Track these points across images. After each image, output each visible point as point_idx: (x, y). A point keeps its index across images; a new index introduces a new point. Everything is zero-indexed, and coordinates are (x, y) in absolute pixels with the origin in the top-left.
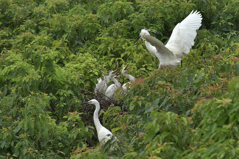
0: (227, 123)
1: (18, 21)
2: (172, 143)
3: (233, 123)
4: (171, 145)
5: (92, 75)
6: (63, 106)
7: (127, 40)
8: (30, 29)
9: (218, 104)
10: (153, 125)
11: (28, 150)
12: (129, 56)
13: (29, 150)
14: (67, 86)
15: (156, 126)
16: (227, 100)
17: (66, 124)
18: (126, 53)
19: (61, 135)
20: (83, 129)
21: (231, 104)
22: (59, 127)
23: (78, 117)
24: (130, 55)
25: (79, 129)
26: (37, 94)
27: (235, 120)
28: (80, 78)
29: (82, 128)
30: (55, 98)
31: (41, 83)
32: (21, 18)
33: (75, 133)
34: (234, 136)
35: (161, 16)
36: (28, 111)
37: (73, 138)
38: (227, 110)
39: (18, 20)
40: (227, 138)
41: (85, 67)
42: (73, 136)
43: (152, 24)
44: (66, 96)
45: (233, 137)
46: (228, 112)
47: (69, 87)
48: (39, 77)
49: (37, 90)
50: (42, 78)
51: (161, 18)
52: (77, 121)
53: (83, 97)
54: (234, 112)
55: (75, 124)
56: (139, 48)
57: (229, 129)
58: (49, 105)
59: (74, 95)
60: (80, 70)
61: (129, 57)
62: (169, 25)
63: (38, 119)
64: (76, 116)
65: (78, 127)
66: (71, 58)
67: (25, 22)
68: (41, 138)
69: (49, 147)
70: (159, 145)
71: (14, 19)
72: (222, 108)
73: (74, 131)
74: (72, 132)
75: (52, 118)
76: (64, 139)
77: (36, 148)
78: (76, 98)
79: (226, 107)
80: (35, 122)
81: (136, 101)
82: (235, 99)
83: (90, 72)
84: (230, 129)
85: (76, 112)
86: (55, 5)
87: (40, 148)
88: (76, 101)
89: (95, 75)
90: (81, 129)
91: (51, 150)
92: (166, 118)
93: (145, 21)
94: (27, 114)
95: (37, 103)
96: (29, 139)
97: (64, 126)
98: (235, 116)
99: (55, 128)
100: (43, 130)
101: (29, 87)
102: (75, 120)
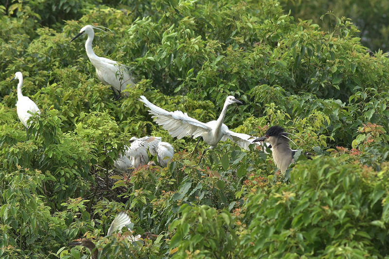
0: (288, 227)
2: (206, 251)
3: (296, 228)
4: (206, 254)
6: (64, 189)
9: (276, 200)
10: (180, 224)
11: (7, 249)
13: (9, 249)
14: (71, 163)
16: (289, 194)
17: (64, 214)
19: (55, 230)
20: (88, 223)
21: (294, 200)
22: (53, 218)
23: (82, 206)
25: (82, 224)
26: (26, 170)
27: (301, 224)
28: (91, 151)
30: (54, 178)
32: (7, 59)
33: (76, 228)
34: (297, 247)
36: (12, 193)
37: (72, 235)
39: (3, 62)
40: (286, 250)
42: (73, 233)
44: (69, 177)
45: (295, 248)
46: (291, 212)
47: (74, 164)
52: (79, 212)
54: (301, 212)
55: (77, 215)
57: (289, 236)
64: (79, 204)
65: (81, 220)
68: (28, 232)
69: (38, 247)
70: (188, 253)
72: (281, 205)
73: (74, 224)
74: (72, 227)
75: (45, 205)
76: (60, 236)
77: (19, 246)
78: (82, 179)
79: (288, 204)
80: (20, 209)
82: (300, 193)
83: (107, 142)
84: (292, 236)
85: (80, 199)
86: (55, 45)
87: (24, 247)
88: (82, 184)
90: (85, 222)
91: (40, 251)
92: (200, 214)
94: (11, 196)
95: (26, 182)
96: (9, 233)
97: (60, 217)
98: (301, 217)
99: (48, 220)
100: (29, 220)
101: (18, 160)
102: (77, 210)
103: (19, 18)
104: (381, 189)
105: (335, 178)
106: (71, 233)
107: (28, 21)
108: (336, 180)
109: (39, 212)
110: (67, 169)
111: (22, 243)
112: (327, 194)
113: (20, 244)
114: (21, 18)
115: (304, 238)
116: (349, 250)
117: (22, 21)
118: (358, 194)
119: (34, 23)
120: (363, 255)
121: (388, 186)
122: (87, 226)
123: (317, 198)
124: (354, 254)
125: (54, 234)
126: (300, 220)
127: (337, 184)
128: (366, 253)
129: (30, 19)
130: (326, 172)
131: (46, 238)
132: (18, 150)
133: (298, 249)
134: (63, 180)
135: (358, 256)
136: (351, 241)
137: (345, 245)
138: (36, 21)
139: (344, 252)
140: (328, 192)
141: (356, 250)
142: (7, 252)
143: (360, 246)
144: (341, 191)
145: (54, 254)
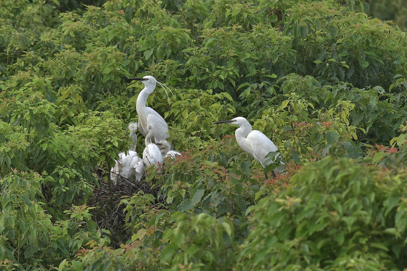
0: (292, 236)
1: (13, 54)
3: (300, 238)
5: (109, 146)
7: (176, 90)
8: (31, 66)
9: (279, 205)
11: (3, 263)
12: (177, 116)
13: (5, 263)
14: (71, 162)
15: (179, 235)
16: (295, 199)
17: (66, 223)
18: (172, 111)
19: (56, 242)
20: (94, 233)
21: (300, 205)
22: (54, 228)
23: (86, 214)
24: (178, 114)
25: (87, 234)
26: (23, 173)
27: (306, 233)
29: (92, 232)
30: (51, 178)
31: (29, 155)
33: (80, 239)
34: (302, 259)
35: (235, 54)
36: (8, 199)
37: (76, 247)
38: (294, 216)
39: (13, 52)
40: (290, 262)
41: (100, 133)
42: (77, 245)
43: (219, 67)
44: (69, 177)
45: (299, 260)
46: (295, 218)
47: (74, 163)
48: (28, 144)
49: (24, 166)
50: (32, 147)
51: (234, 57)
52: (84, 220)
53: (97, 179)
54: (304, 219)
55: (82, 224)
56: (193, 104)
57: (293, 247)
58: (41, 192)
59: (81, 176)
60: (91, 136)
61: (177, 118)
62: (247, 69)
63: (22, 214)
64: (83, 213)
65: (86, 230)
66: (80, 119)
67: (25, 53)
68: (26, 244)
69: (38, 260)
70: (182, 267)
71: (8, 50)
72: (284, 211)
73: (78, 235)
74: (76, 238)
75: (46, 213)
76: (62, 248)
77: (16, 259)
78: (84, 181)
79: (292, 211)
80: (18, 218)
81: (178, 189)
82: (307, 198)
83: (107, 141)
84: (296, 247)
85: (84, 206)
87: (23, 260)
88: (85, 186)
89: (114, 147)
90: (90, 233)
91: (40, 265)
93: (209, 61)
94: (6, 204)
96: (6, 245)
97: (61, 227)
98: (305, 226)
99: (49, 230)
100: (29, 231)
101: (10, 160)
102: (82, 219)
103: (35, 3)
104: (397, 195)
105: (346, 181)
106: (75, 245)
107: (45, 8)
108: (347, 183)
109: (39, 222)
110: (66, 169)
111: (20, 256)
112: (335, 199)
113: (18, 257)
114: (37, 4)
115: (310, 249)
116: (362, 262)
117: (38, 7)
118: (370, 199)
119: (52, 9)
120: (379, 268)
121: (406, 192)
122: (93, 236)
123: (324, 203)
124: (368, 266)
125: (56, 246)
126: (305, 229)
127: (347, 188)
128: (382, 266)
129: (47, 4)
130: (335, 174)
131: (47, 250)
132: (10, 149)
133: (303, 262)
134: (62, 181)
135: (372, 268)
136: (366, 253)
137: (359, 257)
138: (54, 7)
139: (356, 264)
140: (336, 197)
141: (371, 262)
142: (3, 267)
143: (375, 259)
144: (351, 195)
145: (56, 268)
